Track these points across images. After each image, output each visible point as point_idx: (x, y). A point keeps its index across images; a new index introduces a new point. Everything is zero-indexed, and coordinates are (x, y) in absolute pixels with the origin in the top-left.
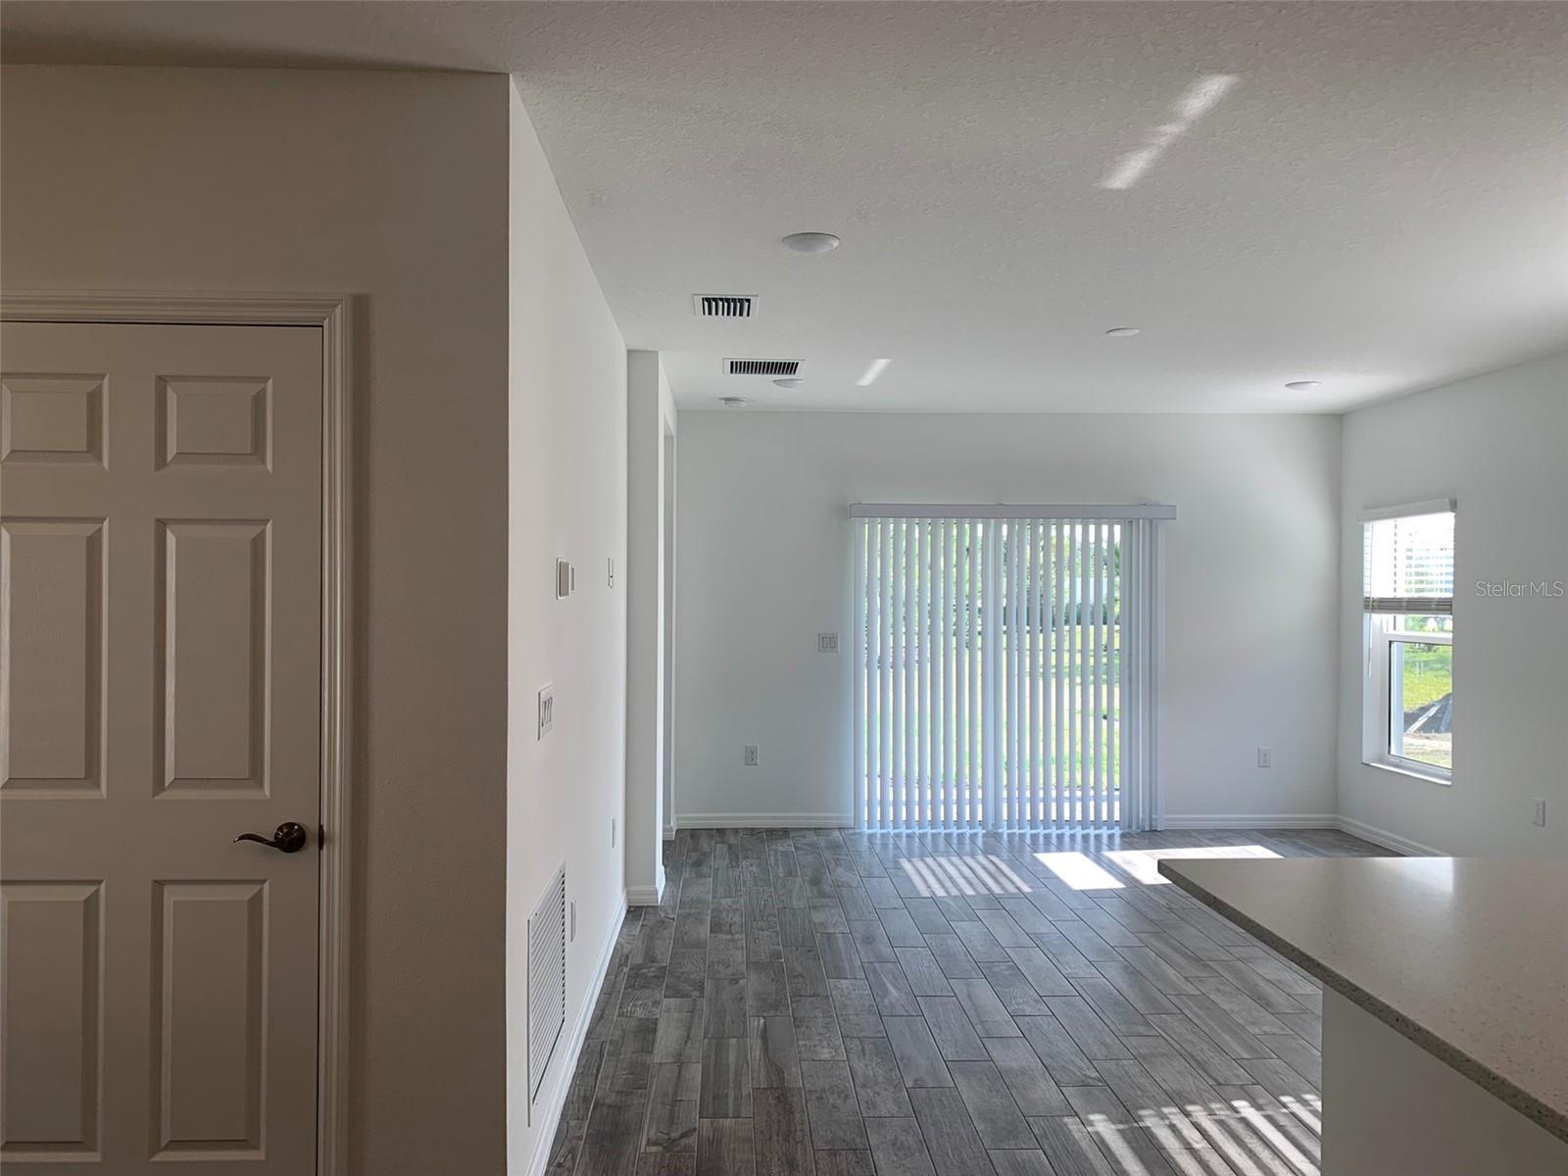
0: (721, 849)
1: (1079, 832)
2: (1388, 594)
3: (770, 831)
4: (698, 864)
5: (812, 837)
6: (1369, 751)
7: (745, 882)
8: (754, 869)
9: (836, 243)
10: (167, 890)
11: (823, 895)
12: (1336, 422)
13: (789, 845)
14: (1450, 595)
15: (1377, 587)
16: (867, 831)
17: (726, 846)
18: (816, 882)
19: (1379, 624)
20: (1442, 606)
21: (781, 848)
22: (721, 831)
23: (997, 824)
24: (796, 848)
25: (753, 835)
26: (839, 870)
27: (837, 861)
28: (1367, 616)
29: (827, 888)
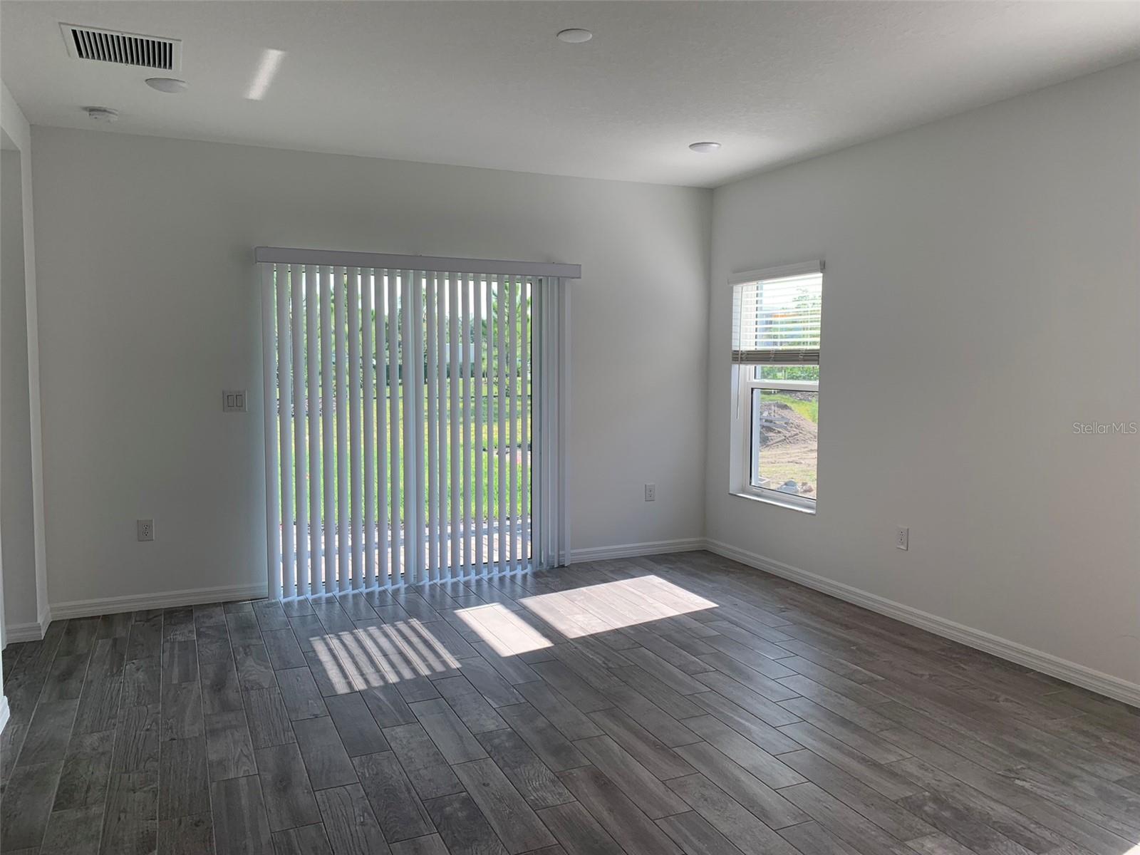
0: (102, 647)
2: (752, 348)
3: (171, 613)
4: (66, 675)
5: (220, 616)
6: (734, 483)
7: (124, 699)
8: (141, 676)
11: (226, 707)
12: (708, 195)
13: (190, 632)
14: (817, 347)
16: (283, 601)
17: (111, 642)
18: (219, 686)
20: (810, 357)
21: (180, 638)
22: (108, 619)
23: (419, 577)
24: (199, 635)
25: (148, 620)
26: (250, 662)
27: (246, 648)
28: (735, 367)
29: (232, 695)
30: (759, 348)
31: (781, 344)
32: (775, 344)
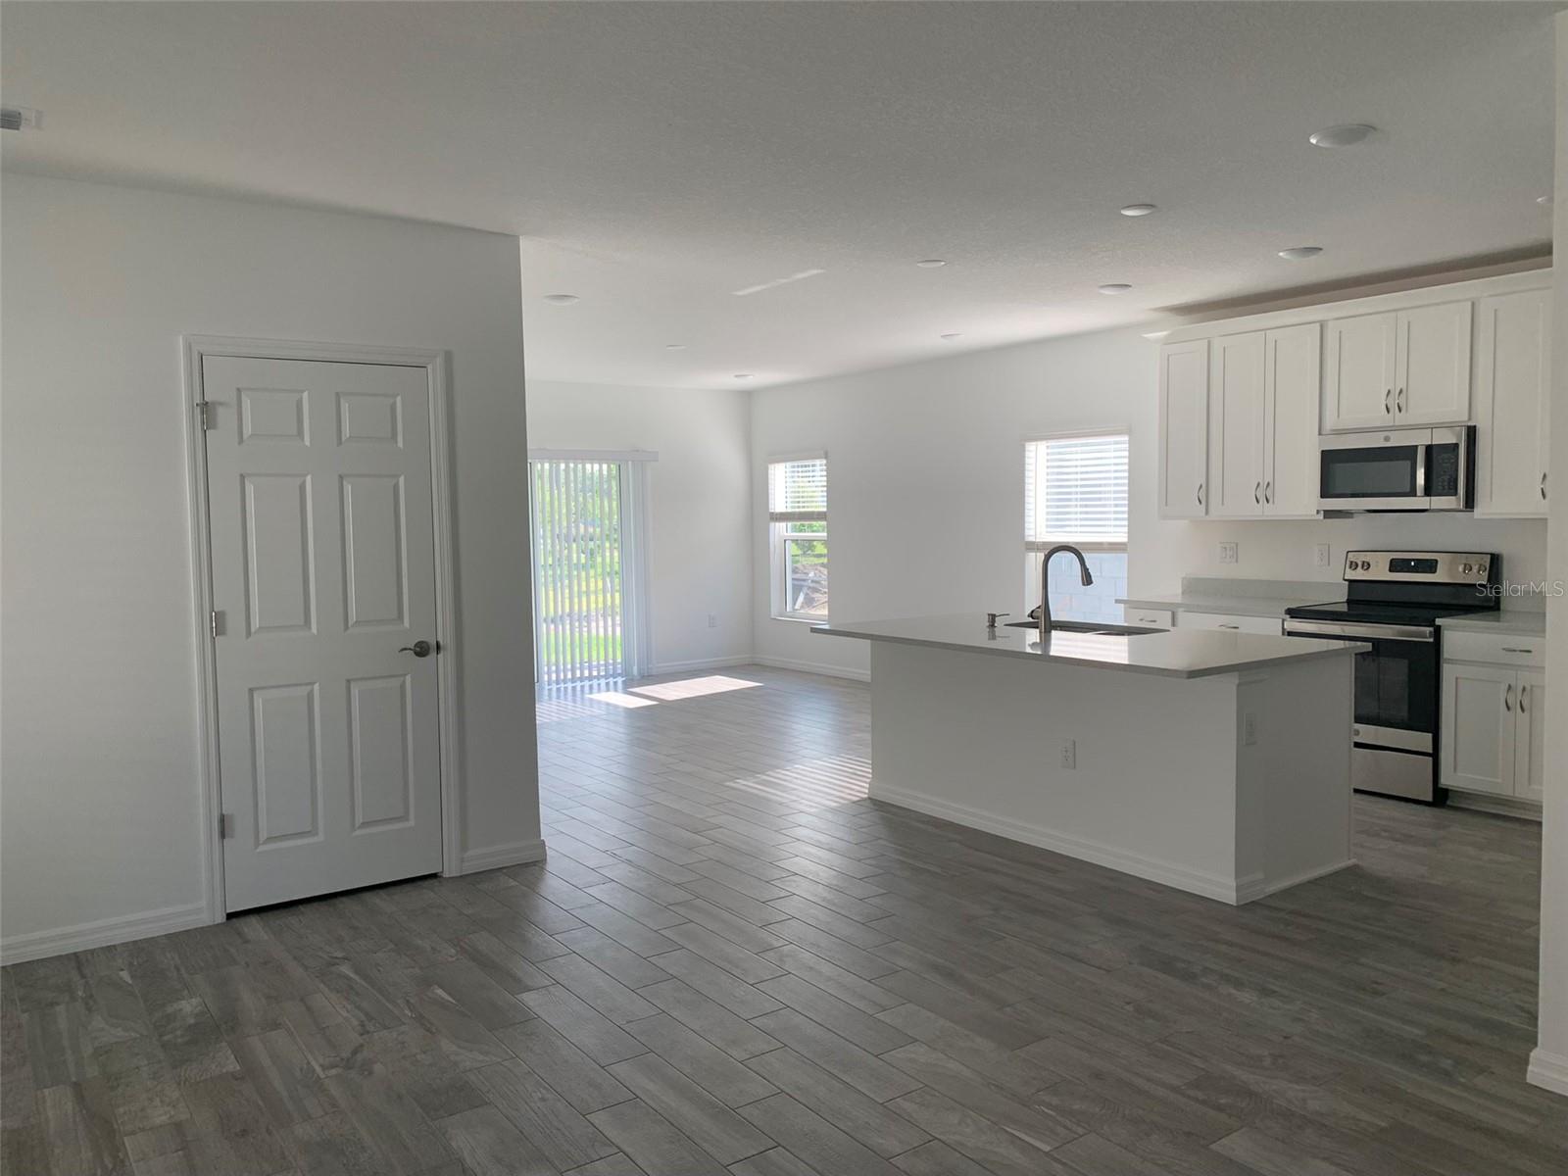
1: (570, 685)
2: (783, 510)
6: (774, 612)
9: (576, 300)
10: (352, 685)
12: (747, 396)
14: (825, 510)
15: (779, 503)
19: (781, 530)
20: (820, 516)
28: (772, 524)
30: (789, 510)
31: (804, 507)
32: (799, 507)
